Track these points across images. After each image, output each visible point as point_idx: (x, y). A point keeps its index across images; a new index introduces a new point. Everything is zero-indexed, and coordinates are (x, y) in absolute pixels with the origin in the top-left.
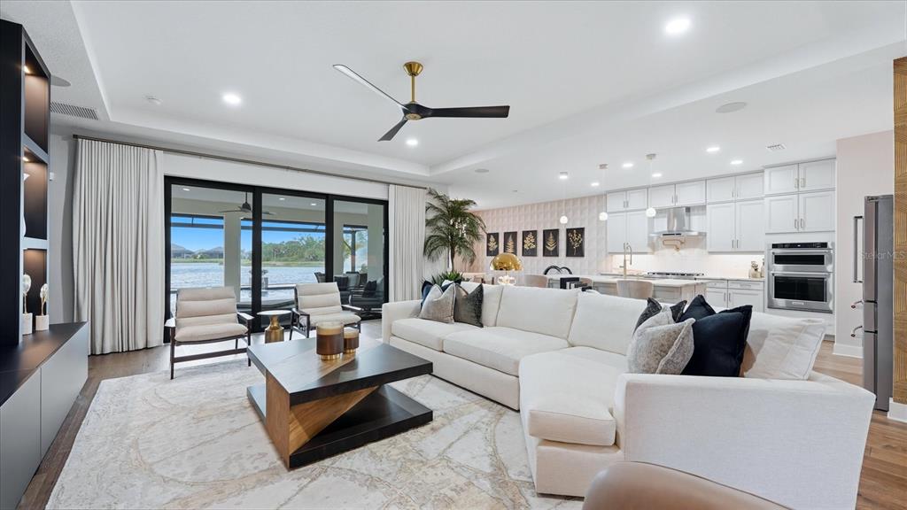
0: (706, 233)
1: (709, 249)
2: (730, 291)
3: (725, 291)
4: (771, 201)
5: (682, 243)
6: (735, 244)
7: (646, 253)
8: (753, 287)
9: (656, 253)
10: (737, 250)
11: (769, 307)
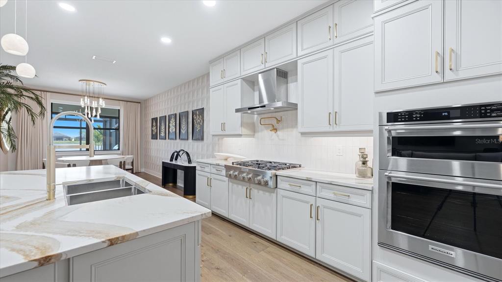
0: (296, 105)
1: (301, 128)
2: (320, 202)
3: (312, 200)
4: (386, 22)
5: (278, 121)
6: (333, 117)
7: (240, 136)
8: (354, 199)
9: (256, 135)
10: (337, 129)
11: (381, 244)
